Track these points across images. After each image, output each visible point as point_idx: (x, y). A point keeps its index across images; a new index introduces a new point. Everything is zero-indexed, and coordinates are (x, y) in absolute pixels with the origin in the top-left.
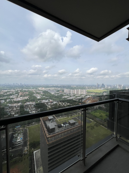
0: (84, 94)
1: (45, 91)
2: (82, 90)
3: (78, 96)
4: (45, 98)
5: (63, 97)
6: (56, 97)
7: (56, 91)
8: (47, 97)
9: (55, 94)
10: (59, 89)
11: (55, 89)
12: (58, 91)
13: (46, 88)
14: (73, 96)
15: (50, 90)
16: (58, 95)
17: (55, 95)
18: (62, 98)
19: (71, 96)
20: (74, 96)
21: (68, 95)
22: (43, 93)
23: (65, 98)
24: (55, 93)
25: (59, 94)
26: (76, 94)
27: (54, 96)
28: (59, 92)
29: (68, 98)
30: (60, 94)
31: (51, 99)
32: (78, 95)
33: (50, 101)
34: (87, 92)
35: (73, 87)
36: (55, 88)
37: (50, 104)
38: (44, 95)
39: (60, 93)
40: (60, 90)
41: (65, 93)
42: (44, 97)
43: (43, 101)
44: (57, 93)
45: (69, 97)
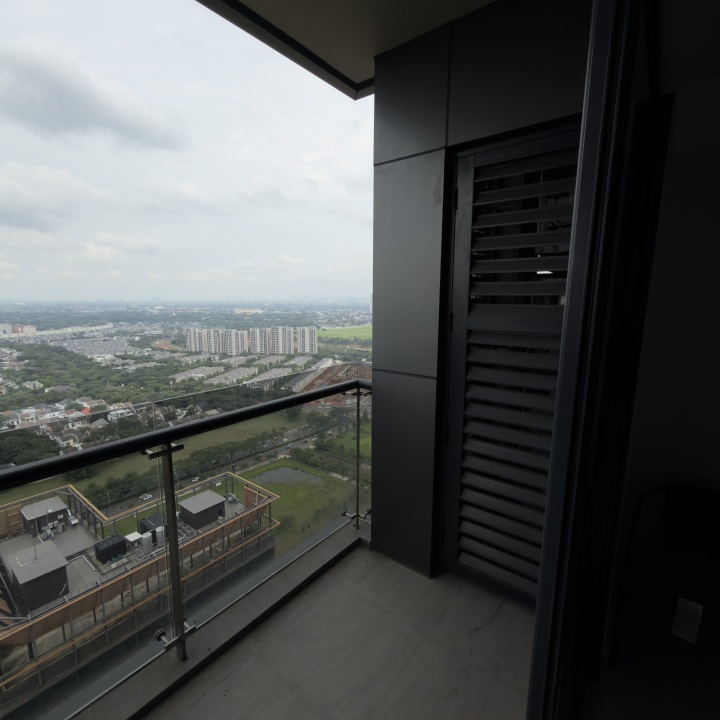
0: (303, 354)
1: (44, 347)
2: (292, 329)
3: (271, 364)
4: (42, 390)
5: (179, 378)
6: (127, 379)
7: (132, 343)
8: (60, 388)
9: (119, 361)
10: (154, 332)
11: (125, 333)
12: (146, 341)
13: (47, 328)
14: (242, 366)
15: (80, 336)
16: (140, 366)
17: (118, 371)
18: (174, 380)
19: (228, 368)
20: (249, 364)
21: (209, 363)
22: (20, 359)
23: (191, 379)
24: (123, 358)
25: (149, 359)
26: (261, 356)
27: (115, 377)
28: (153, 349)
29: (210, 377)
30: (158, 362)
31: (94, 397)
32: (274, 360)
33: (80, 408)
34: (319, 338)
35: (245, 315)
36: (125, 327)
37: (82, 431)
38: (30, 372)
39: (158, 356)
40: (159, 337)
41: (190, 354)
42: (29, 385)
43: (25, 411)
44: (137, 352)
45: (215, 375)
